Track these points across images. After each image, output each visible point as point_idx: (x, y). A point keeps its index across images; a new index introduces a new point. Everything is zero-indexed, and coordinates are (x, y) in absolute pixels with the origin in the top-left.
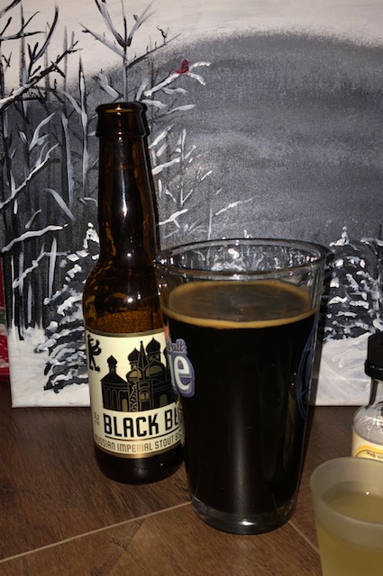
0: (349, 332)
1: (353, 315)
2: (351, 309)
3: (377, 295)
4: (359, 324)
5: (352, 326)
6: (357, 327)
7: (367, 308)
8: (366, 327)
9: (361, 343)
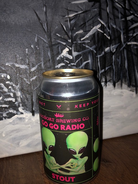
0: (6, 115)
1: (7, 106)
2: (6, 103)
3: (19, 94)
4: (11, 111)
5: (7, 112)
6: (10, 113)
7: (14, 101)
8: (15, 112)
9: (14, 121)
